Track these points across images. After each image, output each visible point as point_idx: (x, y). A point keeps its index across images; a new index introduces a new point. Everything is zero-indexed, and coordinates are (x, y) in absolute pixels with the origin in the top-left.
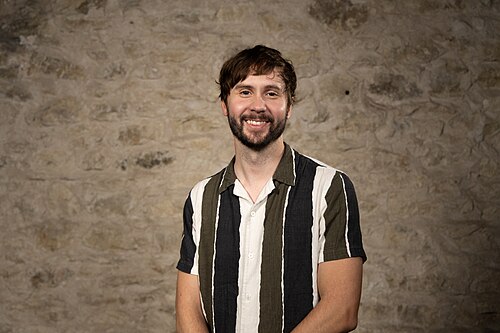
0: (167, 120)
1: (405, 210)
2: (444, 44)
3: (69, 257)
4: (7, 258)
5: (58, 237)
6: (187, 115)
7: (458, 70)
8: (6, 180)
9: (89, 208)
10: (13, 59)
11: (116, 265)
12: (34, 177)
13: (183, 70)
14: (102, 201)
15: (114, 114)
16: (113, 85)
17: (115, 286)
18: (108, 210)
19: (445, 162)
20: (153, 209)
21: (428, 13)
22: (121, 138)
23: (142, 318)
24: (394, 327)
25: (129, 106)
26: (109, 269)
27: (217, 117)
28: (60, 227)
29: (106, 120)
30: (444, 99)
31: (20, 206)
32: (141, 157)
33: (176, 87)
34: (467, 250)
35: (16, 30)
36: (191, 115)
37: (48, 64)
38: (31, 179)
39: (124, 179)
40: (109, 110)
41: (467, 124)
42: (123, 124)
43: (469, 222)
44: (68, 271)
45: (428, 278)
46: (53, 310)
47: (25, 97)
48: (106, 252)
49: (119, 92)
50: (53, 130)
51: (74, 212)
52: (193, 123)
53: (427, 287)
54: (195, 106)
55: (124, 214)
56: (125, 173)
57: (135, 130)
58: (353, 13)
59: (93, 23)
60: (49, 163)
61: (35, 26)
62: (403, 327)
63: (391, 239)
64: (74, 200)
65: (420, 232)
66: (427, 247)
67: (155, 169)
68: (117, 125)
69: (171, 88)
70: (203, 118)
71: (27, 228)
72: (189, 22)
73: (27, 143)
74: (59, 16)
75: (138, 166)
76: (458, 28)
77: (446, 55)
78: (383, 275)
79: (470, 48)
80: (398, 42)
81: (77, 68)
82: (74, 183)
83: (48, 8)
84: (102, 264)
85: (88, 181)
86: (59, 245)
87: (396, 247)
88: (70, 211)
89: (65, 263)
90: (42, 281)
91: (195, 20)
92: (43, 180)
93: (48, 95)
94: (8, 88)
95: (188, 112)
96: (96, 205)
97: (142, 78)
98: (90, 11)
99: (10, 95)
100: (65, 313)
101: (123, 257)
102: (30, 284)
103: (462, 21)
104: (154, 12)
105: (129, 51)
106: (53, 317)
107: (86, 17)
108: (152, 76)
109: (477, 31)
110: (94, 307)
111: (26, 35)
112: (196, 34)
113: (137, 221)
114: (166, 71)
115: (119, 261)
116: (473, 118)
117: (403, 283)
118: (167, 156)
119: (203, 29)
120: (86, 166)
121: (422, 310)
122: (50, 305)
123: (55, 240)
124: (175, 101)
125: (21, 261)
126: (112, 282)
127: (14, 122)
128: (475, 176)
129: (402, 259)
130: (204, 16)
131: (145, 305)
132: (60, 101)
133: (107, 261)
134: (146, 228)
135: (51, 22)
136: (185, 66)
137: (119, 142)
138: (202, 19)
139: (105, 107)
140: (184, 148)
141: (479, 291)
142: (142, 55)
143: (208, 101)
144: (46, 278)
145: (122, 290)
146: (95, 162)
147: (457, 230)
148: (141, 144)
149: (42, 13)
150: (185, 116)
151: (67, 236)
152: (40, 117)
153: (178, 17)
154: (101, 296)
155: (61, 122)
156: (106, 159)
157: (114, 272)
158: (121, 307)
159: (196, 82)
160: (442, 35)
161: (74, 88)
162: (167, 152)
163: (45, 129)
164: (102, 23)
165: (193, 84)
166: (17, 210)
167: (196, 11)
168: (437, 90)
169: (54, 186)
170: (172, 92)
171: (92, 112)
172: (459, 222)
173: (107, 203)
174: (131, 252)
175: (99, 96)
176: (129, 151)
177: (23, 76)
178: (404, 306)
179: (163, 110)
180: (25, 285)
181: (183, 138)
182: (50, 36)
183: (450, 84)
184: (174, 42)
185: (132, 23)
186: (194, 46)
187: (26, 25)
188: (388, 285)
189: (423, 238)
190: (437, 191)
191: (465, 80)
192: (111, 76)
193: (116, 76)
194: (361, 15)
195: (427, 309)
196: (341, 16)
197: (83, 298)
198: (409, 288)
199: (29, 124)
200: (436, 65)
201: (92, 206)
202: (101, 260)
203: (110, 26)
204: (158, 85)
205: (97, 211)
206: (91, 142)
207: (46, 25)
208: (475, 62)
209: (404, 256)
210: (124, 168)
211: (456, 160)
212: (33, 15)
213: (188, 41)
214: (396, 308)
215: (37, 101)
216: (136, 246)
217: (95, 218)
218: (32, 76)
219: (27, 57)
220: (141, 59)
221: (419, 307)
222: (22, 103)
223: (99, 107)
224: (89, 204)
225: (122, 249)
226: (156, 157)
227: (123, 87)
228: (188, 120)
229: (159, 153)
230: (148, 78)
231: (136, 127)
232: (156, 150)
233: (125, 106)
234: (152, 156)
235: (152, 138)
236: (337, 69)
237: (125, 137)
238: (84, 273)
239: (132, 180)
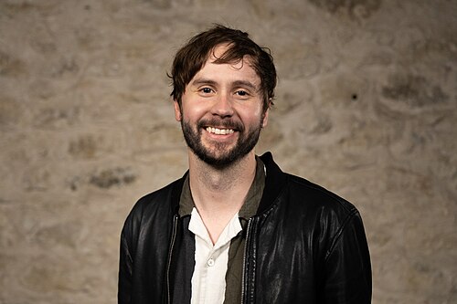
0: (130, 129)
1: (428, 244)
6: (155, 122)
9: (28, 238)
13: (150, 67)
14: (45, 229)
15: (64, 121)
16: (63, 84)
18: (52, 241)
22: (71, 150)
25: (82, 110)
29: (53, 128)
32: (98, 174)
36: (159, 123)
39: (74, 202)
40: (57, 114)
42: (75, 133)
48: (50, 294)
49: (70, 94)
51: (10, 243)
52: (162, 133)
55: (72, 246)
56: (75, 194)
57: (90, 141)
59: (39, 8)
63: (410, 280)
64: (10, 227)
65: (446, 272)
67: (114, 190)
68: (66, 133)
69: (135, 89)
70: (174, 126)
72: (159, 8)
75: (92, 187)
80: (418, 36)
81: (18, 62)
82: (10, 206)
85: (29, 204)
87: (416, 291)
88: (4, 242)
91: (167, 5)
95: (155, 118)
96: (39, 234)
97: (99, 75)
101: (71, 301)
105: (85, 42)
108: (112, 74)
112: (168, 22)
113: (89, 255)
114: (130, 68)
118: (129, 173)
119: (176, 17)
120: (26, 186)
124: (140, 106)
136: (153, 63)
137: (69, 156)
138: (174, 4)
139: (52, 111)
140: (150, 164)
142: (100, 48)
146: (38, 180)
148: (96, 158)
150: (150, 124)
156: (53, 177)
161: (14, 88)
162: (129, 168)
164: (51, 7)
170: (138, 94)
171: (36, 117)
173: (54, 232)
174: (81, 295)
175: (44, 97)
176: (81, 166)
179: (124, 117)
181: (149, 152)
184: (140, 32)
185: (87, 8)
186: (164, 38)
189: (450, 279)
192: (61, 72)
193: (67, 74)
194: (372, 2)
196: (348, 2)
201: (33, 236)
203: (61, 12)
204: (119, 85)
205: (39, 242)
206: (34, 154)
210: (74, 188)
213: (158, 30)
216: (88, 287)
217: (35, 251)
220: (98, 53)
223: (44, 111)
224: (29, 233)
225: (71, 291)
226: (116, 175)
227: (75, 87)
228: (156, 128)
229: (119, 170)
230: (106, 75)
231: (90, 138)
232: (115, 165)
233: (77, 111)
234: (111, 173)
235: (110, 150)
236: (342, 68)
237: (77, 150)
239: (84, 203)
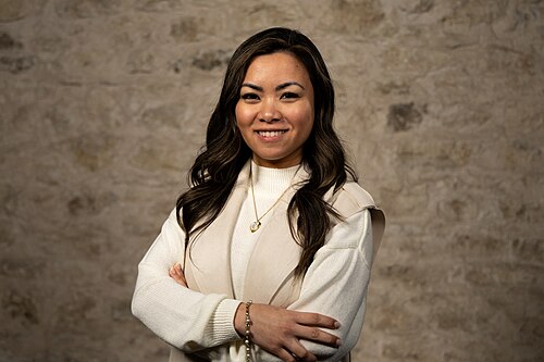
0: (231, 11)
1: (527, 123)
3: (113, 178)
4: (38, 179)
5: (99, 155)
6: (256, 3)
8: (35, 85)
9: (135, 119)
11: (169, 188)
12: (68, 80)
14: (151, 110)
15: (165, 2)
18: (158, 122)
22: (173, 33)
24: (508, 265)
26: (161, 194)
28: (100, 142)
29: (155, 11)
31: (52, 116)
32: (199, 57)
36: (259, 4)
38: (65, 84)
39: (178, 84)
42: (177, 15)
44: (112, 194)
46: (94, 241)
48: (158, 172)
50: (90, 23)
51: (118, 124)
52: (263, 14)
55: (178, 126)
56: (179, 76)
57: (191, 22)
60: (86, 64)
62: (518, 266)
63: (508, 158)
64: (117, 109)
67: (215, 71)
68: (168, 16)
70: (275, 7)
71: (62, 143)
73: (59, 39)
75: (195, 69)
78: (496, 203)
82: (116, 88)
84: (152, 186)
85: (135, 86)
86: (100, 163)
87: (513, 169)
88: (113, 123)
89: (108, 185)
90: (81, 207)
92: (78, 84)
96: (145, 115)
100: (109, 245)
102: (67, 210)
106: (95, 250)
110: (144, 239)
113: (194, 135)
115: (173, 184)
117: (521, 213)
120: (131, 68)
122: (91, 236)
123: (95, 158)
129: (521, 183)
133: (156, 183)
137: (171, 38)
144: (85, 203)
146: (142, 63)
148: (198, 41)
150: (252, 4)
151: (110, 153)
152: (74, 7)
155: (100, 12)
156: (156, 59)
162: (230, 50)
163: (79, 22)
166: (48, 121)
169: (93, 93)
173: (158, 113)
176: (183, 49)
178: (521, 240)
180: (61, 212)
188: (501, 214)
197: (130, 228)
198: (529, 219)
199: (60, 15)
201: (139, 117)
205: (146, 123)
206: (137, 37)
210: (177, 70)
214: (511, 243)
217: (143, 132)
221: (539, 242)
224: (136, 114)
226: (217, 56)
228: (257, 10)
229: (221, 51)
231: (192, 20)
232: (216, 47)
234: (212, 55)
235: (212, 33)
237: (179, 32)
238: (130, 198)
239: (188, 85)
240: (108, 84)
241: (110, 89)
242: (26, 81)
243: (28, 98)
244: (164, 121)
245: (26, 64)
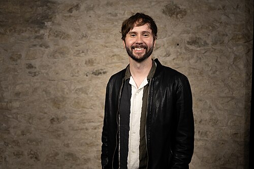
0: (105, 56)
1: (202, 92)
2: (218, 25)
3: (65, 111)
4: (40, 112)
5: (61, 104)
6: (113, 54)
7: (224, 35)
8: (40, 80)
9: (73, 92)
10: (42, 32)
11: (84, 115)
13: (111, 36)
14: (78, 89)
15: (83, 54)
16: (83, 42)
17: (84, 123)
18: (80, 93)
19: (218, 73)
20: (99, 92)
21: (211, 12)
22: (86, 63)
23: (95, 136)
24: (197, 139)
25: (89, 50)
26: (81, 116)
27: (125, 55)
28: (61, 99)
29: (80, 56)
30: (218, 47)
31: (45, 91)
32: (94, 71)
33: (108, 43)
34: (226, 108)
35: (43, 20)
36: (114, 54)
37: (56, 33)
38: (50, 80)
39: (87, 80)
40: (81, 52)
41: (227, 57)
42: (87, 58)
43: (227, 97)
44: (65, 117)
45: (211, 120)
46: (59, 133)
47: (47, 47)
48: (80, 109)
49: (85, 45)
50: (58, 60)
51: (67, 93)
52: (115, 57)
53: (210, 123)
54: (116, 50)
55: (87, 94)
56: (87, 77)
57: (92, 60)
58: (180, 12)
59: (74, 17)
60: (57, 74)
61: (51, 18)
62: (200, 139)
63: (196, 104)
64: (67, 88)
65: (207, 101)
66: (210, 107)
67: (100, 76)
68: (84, 58)
69: (106, 43)
70: (119, 55)
71: (48, 100)
72: (114, 16)
73: (48, 66)
74: (61, 14)
75: (93, 75)
76: (223, 18)
77: (218, 29)
79: (228, 26)
80: (199, 24)
81: (68, 35)
82: (67, 82)
83: (56, 11)
85: (73, 81)
86: (61, 107)
87: (198, 107)
88: (66, 93)
89: (64, 114)
90: (54, 121)
91: (116, 15)
92: (55, 80)
93: (56, 46)
94: (40, 43)
95: (113, 53)
96: (76, 90)
97: (94, 39)
98: (73, 12)
99: (41, 46)
100: (64, 134)
101: (87, 112)
102: (50, 122)
103: (225, 15)
104: (99, 12)
105: (89, 28)
106: (59, 136)
107: (71, 14)
108: (98, 38)
109: (231, 19)
110: (75, 132)
111: (47, 22)
112: (116, 21)
113: (92, 97)
114: (104, 36)
115: (86, 113)
116: (229, 55)
117: (200, 122)
118: (104, 71)
119: (119, 19)
120: (72, 75)
121: (208, 133)
122: (58, 131)
123: (59, 105)
124: (108, 48)
125: (46, 113)
126: (83, 122)
127: (42, 57)
128: (230, 78)
129: (200, 112)
130: (120, 14)
131: (96, 131)
132: (61, 48)
133: (80, 113)
134: (96, 100)
135: (57, 16)
136: (112, 34)
137: (85, 65)
138: (118, 15)
139: (79, 51)
140: (111, 67)
141: (231, 125)
142: (94, 30)
143: (121, 48)
144: (56, 120)
145: (87, 125)
146: (75, 73)
147: (222, 100)
148: (94, 66)
149: (54, 12)
150: (112, 54)
151: (64, 103)
152: (53, 55)
153: (109, 14)
154: (78, 127)
155: (62, 57)
156: (80, 72)
157: (83, 118)
158: (86, 131)
159: (116, 40)
160: (217, 21)
161: (67, 43)
162: (105, 69)
163: (55, 60)
164: (78, 17)
165: (115, 41)
166: (44, 93)
167: (116, 11)
168: (215, 43)
169: (59, 83)
170: (107, 45)
171: (74, 53)
172: (223, 97)
173: (81, 90)
174: (90, 109)
175: (77, 46)
176: (89, 68)
177: (46, 39)
178: (201, 131)
179: (103, 52)
180: (48, 122)
181: (111, 63)
182: (57, 22)
183: (220, 41)
184: (107, 24)
185: (90, 16)
186: (115, 26)
187: (47, 17)
189: (209, 103)
190: (214, 84)
191: (226, 39)
192: (82, 38)
193: (84, 38)
194: (184, 13)
195: (210, 132)
196: (176, 13)
197: (71, 128)
198: (203, 124)
199: (49, 58)
200: (214, 33)
202: (78, 113)
203: (81, 18)
204: (101, 42)
205: (76, 93)
206: (74, 65)
207: (55, 18)
208: (230, 32)
209: (201, 111)
210: (87, 76)
211: (222, 72)
212: (50, 14)
213: (113, 24)
214: (197, 132)
215: (52, 48)
216: (92, 107)
217: (75, 96)
218: (50, 38)
219: (48, 31)
220: (94, 31)
221: (207, 131)
222: (46, 49)
223: (77, 51)
224: (73, 90)
225: (87, 108)
226: (100, 71)
227: (86, 43)
228: (113, 56)
230: (97, 39)
232: (100, 68)
233: (87, 50)
234: (98, 70)
235: (98, 63)
236: (174, 35)
237: (87, 63)
238: (71, 118)
239: (90, 80)
240: (64, 80)
241: (65, 82)
242: (37, 79)
243: (37, 85)
244: (82, 93)
245: (37, 73)
